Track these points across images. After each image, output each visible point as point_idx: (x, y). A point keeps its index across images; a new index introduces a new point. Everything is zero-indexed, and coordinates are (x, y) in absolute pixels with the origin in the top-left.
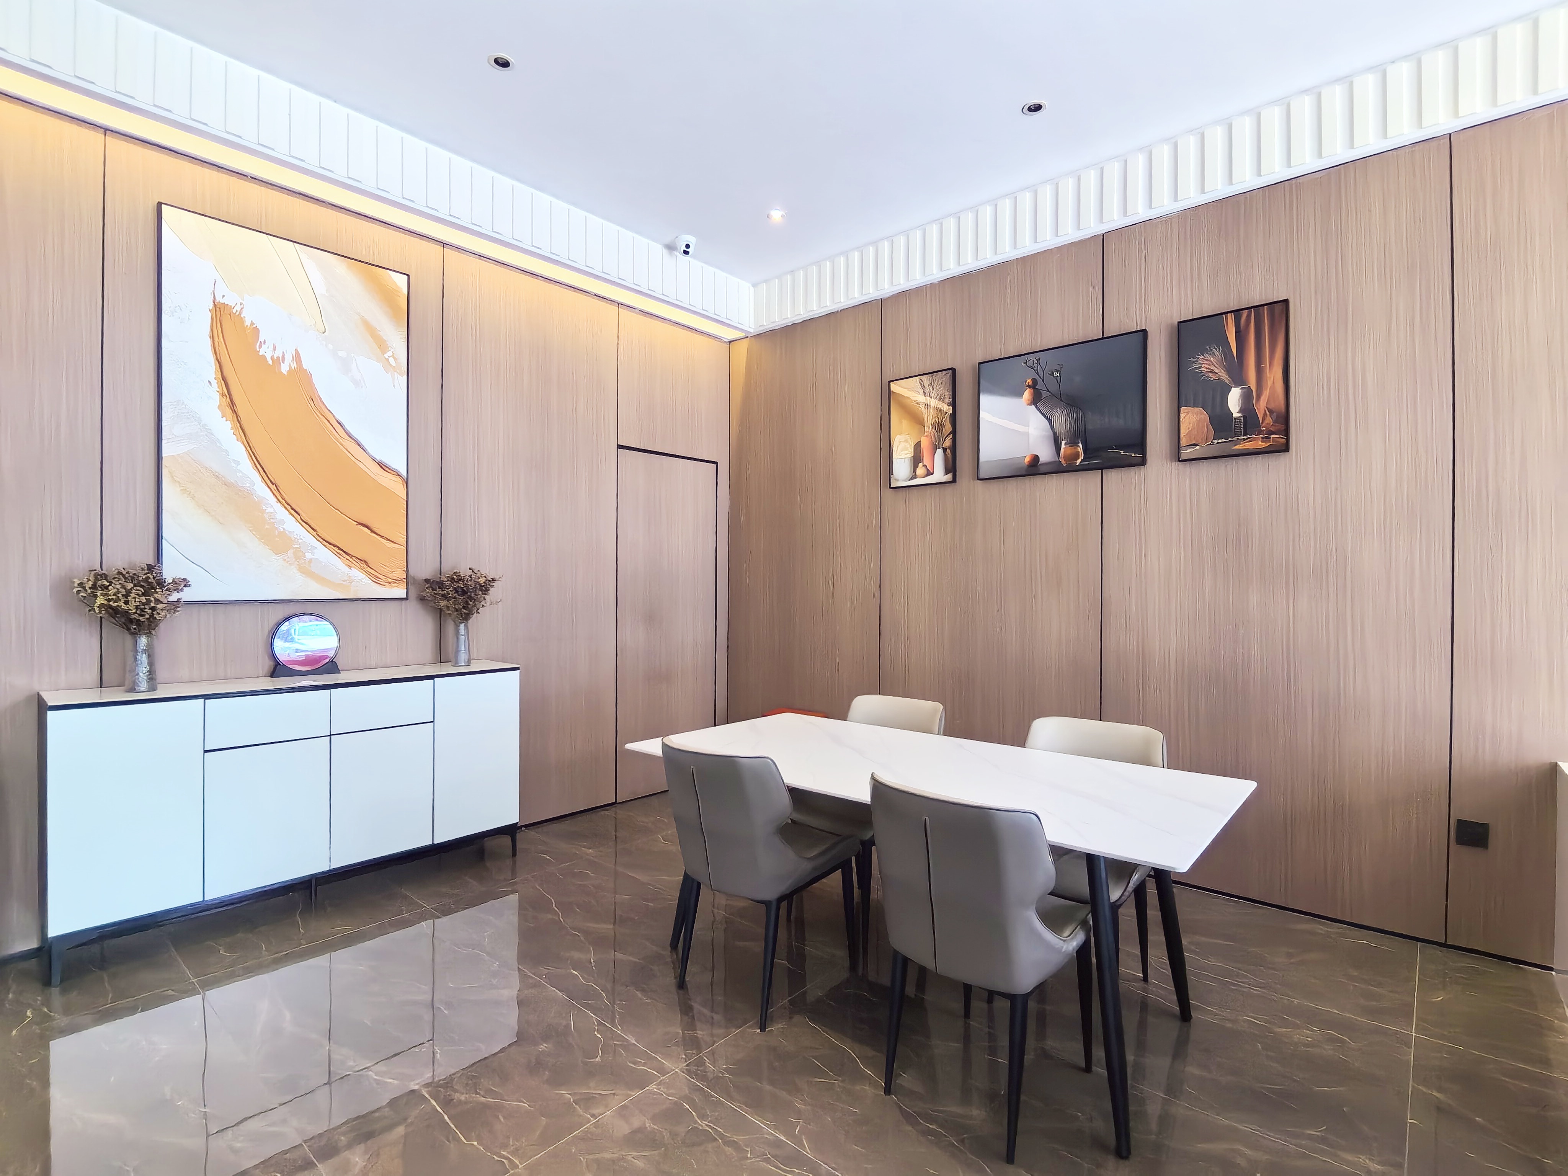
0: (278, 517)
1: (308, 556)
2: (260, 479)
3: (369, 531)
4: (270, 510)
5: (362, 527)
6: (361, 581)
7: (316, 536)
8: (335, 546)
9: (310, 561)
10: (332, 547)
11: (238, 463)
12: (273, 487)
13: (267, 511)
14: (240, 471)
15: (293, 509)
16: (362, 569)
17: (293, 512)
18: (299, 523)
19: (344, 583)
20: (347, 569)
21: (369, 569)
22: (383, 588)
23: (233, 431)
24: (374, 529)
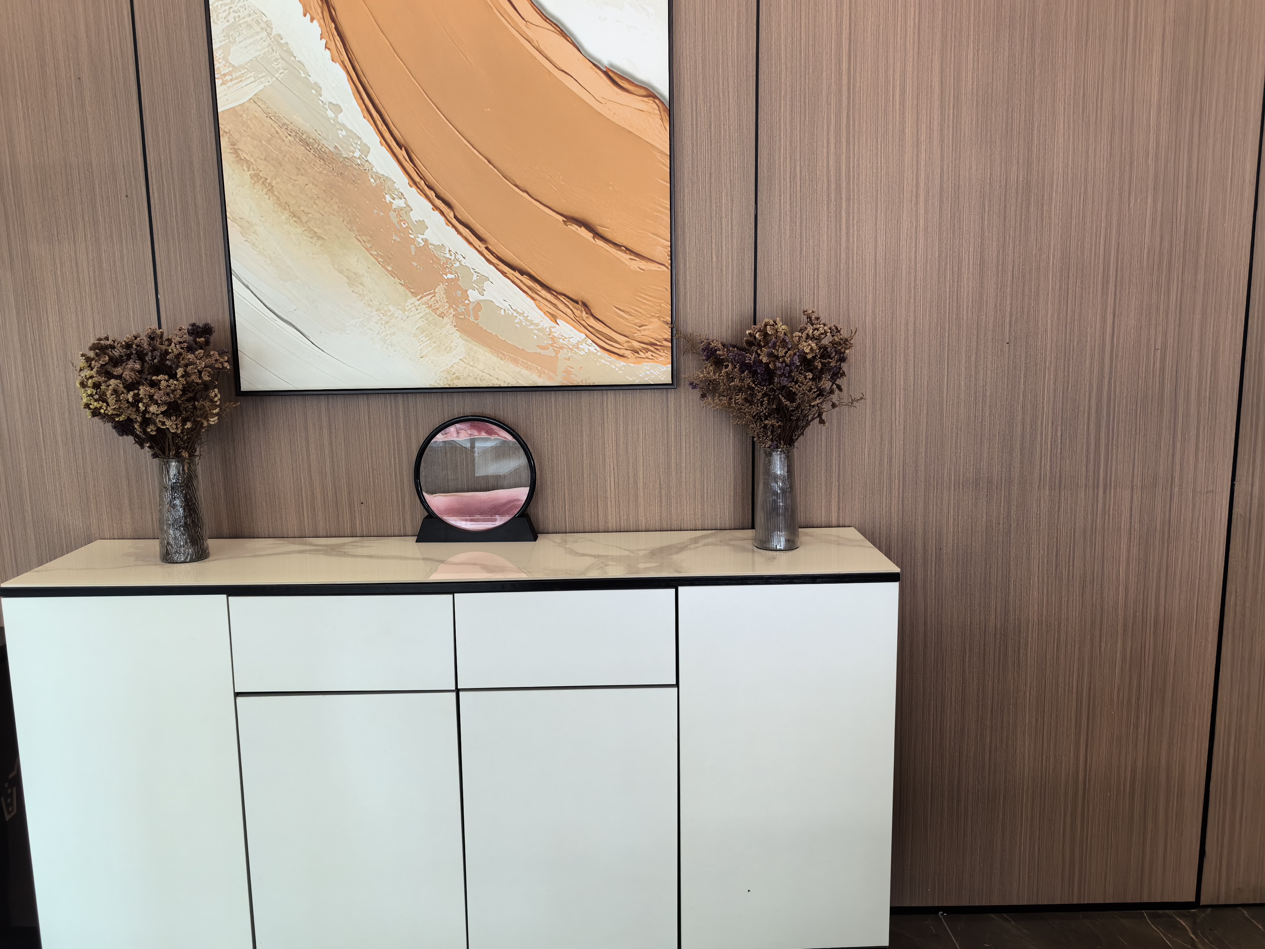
0: (415, 216)
1: (474, 295)
2: (377, 138)
3: (588, 235)
4: (398, 203)
5: (574, 227)
6: (578, 348)
7: (486, 252)
8: (522, 272)
9: (478, 305)
10: (517, 274)
11: (337, 109)
12: (402, 154)
13: (394, 206)
14: (343, 127)
15: (438, 196)
16: (578, 322)
17: (438, 203)
18: (454, 226)
19: (543, 352)
20: (547, 322)
21: (592, 322)
22: (621, 363)
23: (324, 41)
24: (600, 229)
